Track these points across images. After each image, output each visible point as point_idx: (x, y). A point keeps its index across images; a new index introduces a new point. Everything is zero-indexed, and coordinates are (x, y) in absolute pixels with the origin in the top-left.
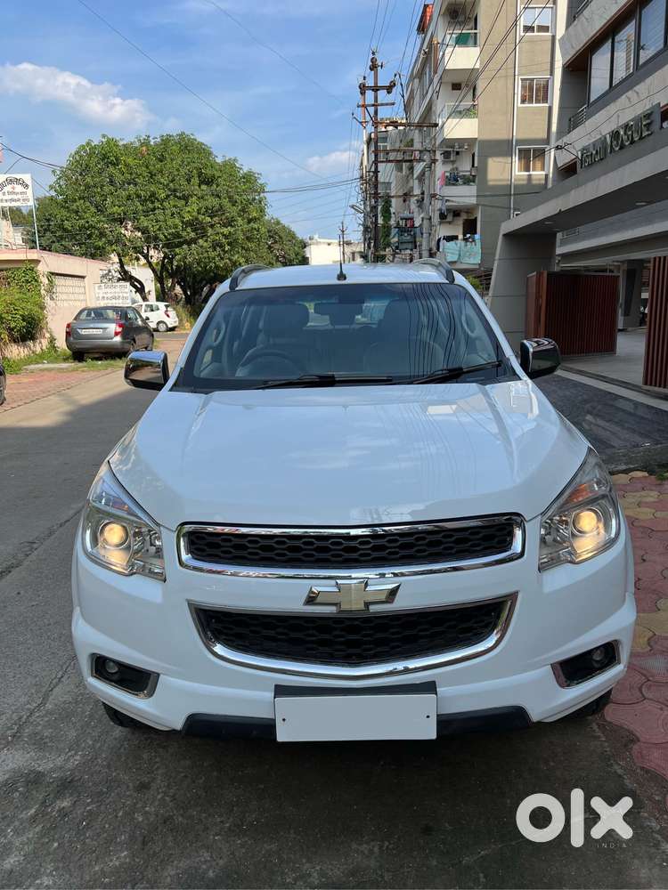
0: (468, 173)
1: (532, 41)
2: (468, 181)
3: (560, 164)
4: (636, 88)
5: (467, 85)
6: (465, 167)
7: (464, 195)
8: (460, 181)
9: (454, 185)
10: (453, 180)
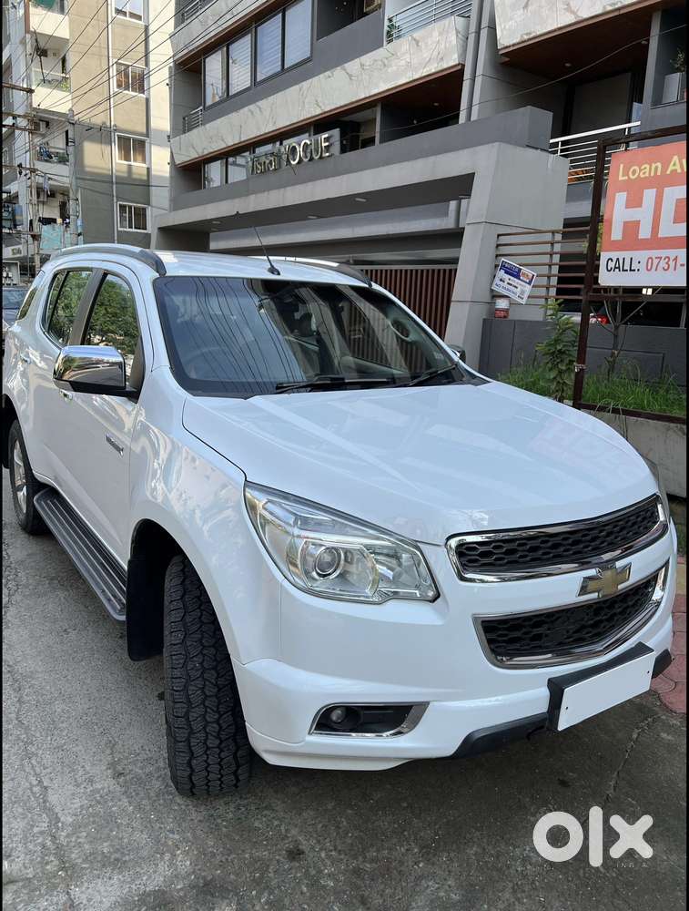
0: (61, 151)
1: (125, 26)
2: (63, 160)
3: (177, 162)
4: (259, 103)
5: (54, 54)
6: (58, 144)
7: (60, 174)
8: (54, 159)
9: (46, 161)
10: (46, 156)
